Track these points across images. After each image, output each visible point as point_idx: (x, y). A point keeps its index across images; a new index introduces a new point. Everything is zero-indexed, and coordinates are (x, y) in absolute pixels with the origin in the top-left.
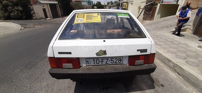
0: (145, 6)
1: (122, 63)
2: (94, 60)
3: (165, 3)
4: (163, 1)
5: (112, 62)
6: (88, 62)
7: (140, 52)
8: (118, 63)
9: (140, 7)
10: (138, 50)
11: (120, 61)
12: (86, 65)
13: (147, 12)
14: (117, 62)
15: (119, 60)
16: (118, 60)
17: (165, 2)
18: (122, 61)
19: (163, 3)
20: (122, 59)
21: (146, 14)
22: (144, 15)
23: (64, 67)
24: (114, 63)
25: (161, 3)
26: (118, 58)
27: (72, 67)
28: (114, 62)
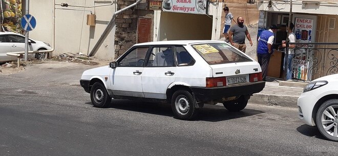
0: (114, 16)
2: (232, 79)
3: (176, 11)
4: (169, 5)
5: (241, 80)
7: (255, 70)
8: (244, 81)
9: (95, 16)
12: (228, 84)
13: (124, 35)
17: (175, 8)
18: (246, 79)
19: (171, 10)
21: (122, 39)
22: (116, 42)
25: (164, 10)
26: (244, 77)
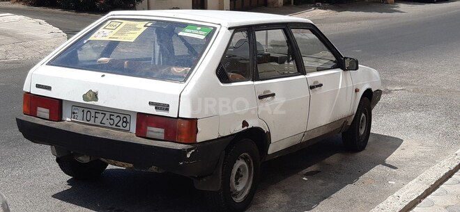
1: (127, 128)
2: (83, 111)
5: (112, 122)
6: (74, 113)
7: (154, 107)
8: (122, 128)
10: (151, 103)
11: (124, 124)
12: (70, 120)
14: (120, 124)
15: (124, 122)
16: (121, 121)
18: (128, 125)
20: (128, 121)
23: (38, 115)
24: (114, 126)
26: (122, 116)
27: (48, 117)
28: (115, 123)
